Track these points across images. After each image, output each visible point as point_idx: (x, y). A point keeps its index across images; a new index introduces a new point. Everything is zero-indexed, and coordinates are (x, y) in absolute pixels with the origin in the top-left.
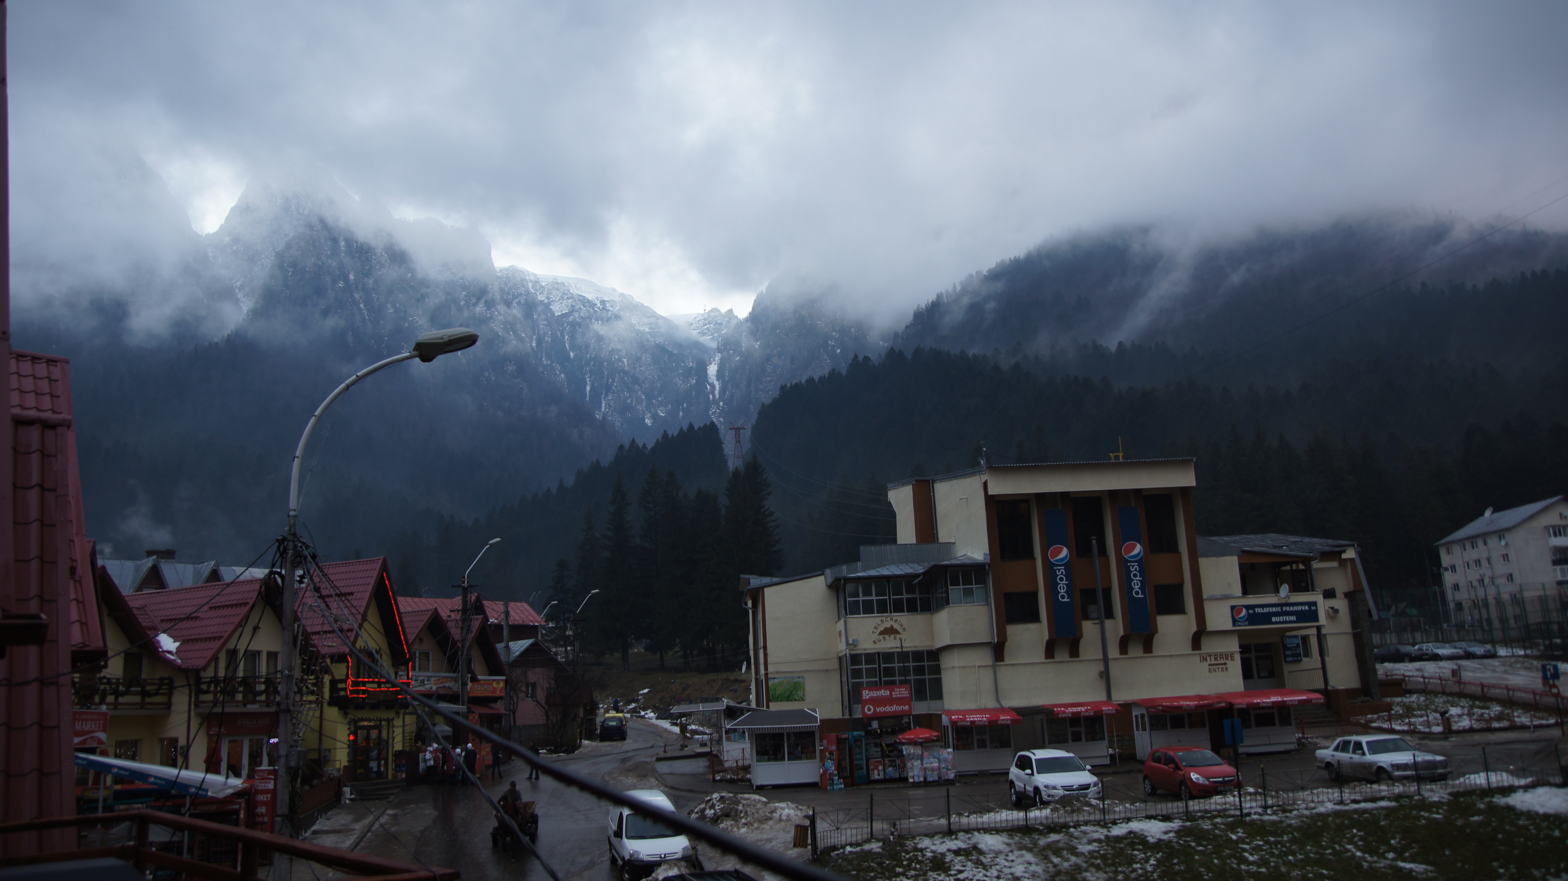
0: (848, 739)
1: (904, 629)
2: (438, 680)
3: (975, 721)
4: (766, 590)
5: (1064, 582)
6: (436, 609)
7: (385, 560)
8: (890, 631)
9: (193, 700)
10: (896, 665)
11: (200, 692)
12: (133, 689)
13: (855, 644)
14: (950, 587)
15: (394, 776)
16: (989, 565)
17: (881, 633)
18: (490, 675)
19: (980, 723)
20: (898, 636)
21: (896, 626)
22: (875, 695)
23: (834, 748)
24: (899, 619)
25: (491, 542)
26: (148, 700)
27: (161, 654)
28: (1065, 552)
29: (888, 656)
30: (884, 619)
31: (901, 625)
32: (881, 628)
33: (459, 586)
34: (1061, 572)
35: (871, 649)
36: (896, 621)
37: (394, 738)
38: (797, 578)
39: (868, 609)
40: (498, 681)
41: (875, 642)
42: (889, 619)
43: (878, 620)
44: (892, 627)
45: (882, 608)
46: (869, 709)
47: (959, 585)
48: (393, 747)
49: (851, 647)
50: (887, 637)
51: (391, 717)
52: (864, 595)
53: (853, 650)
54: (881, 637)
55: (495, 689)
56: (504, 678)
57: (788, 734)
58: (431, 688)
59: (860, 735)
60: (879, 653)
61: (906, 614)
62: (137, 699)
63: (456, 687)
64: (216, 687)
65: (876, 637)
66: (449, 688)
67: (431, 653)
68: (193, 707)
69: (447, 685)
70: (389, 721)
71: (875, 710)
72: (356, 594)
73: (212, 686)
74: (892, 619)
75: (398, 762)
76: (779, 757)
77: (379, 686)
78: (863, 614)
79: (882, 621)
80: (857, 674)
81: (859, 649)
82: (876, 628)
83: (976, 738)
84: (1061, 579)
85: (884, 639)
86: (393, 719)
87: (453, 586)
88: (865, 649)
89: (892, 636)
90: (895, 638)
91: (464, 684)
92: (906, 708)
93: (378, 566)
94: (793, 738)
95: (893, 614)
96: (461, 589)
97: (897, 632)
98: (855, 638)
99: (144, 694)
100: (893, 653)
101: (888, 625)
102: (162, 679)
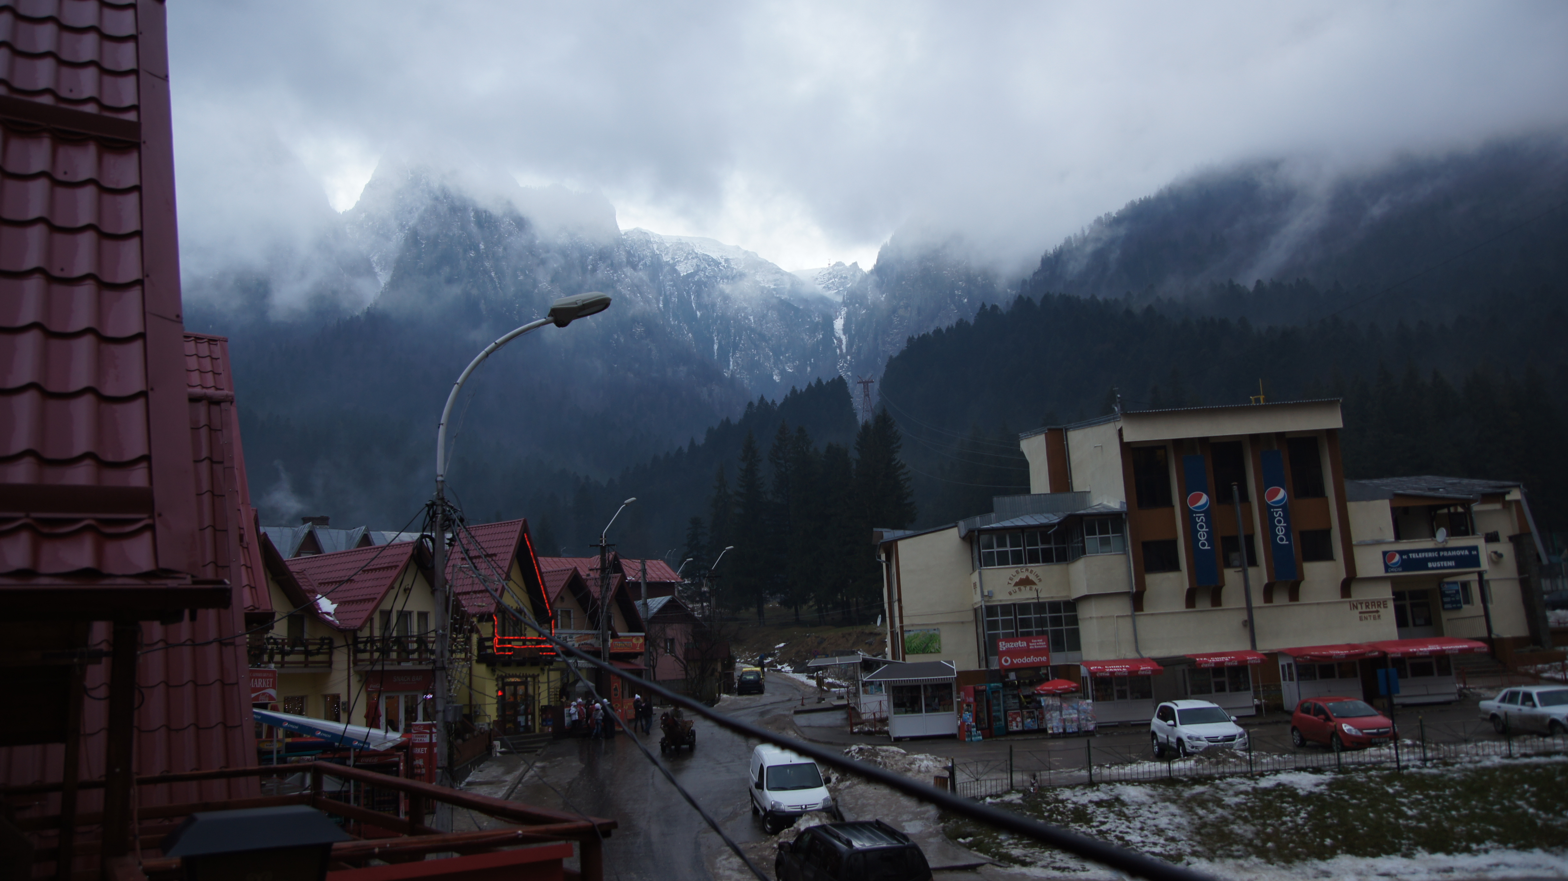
0: (985, 691)
1: (1040, 580)
2: (581, 637)
3: (1115, 672)
4: (900, 543)
5: (1204, 530)
6: (576, 568)
7: (525, 522)
8: (1026, 582)
9: (352, 658)
10: (1033, 616)
11: (357, 651)
12: (297, 648)
13: (990, 596)
14: (1086, 537)
15: (541, 730)
16: (1126, 514)
17: (1016, 584)
18: (629, 631)
19: (1119, 674)
20: (1034, 587)
21: (1032, 577)
22: (1012, 646)
23: (971, 699)
24: (1034, 570)
25: (626, 502)
26: (311, 659)
27: (321, 616)
28: (1204, 499)
29: (1024, 608)
30: (1019, 570)
31: (1037, 576)
32: (1017, 579)
33: (597, 546)
34: (1200, 519)
35: (1007, 600)
36: (1031, 572)
37: (539, 694)
38: (930, 530)
39: (1003, 560)
40: (638, 638)
41: (1010, 594)
42: (1024, 570)
43: (1013, 571)
44: (1027, 578)
45: (1017, 559)
46: (1006, 661)
47: (1096, 534)
48: (539, 702)
49: (986, 599)
50: (1022, 588)
51: (536, 674)
52: (998, 546)
53: (988, 601)
54: (1017, 588)
55: (635, 645)
56: (643, 634)
57: (925, 686)
58: (573, 645)
59: (998, 687)
60: (1014, 605)
61: (1042, 564)
62: (302, 658)
63: (597, 644)
64: (372, 646)
65: (1011, 588)
66: (591, 644)
67: (572, 611)
68: (352, 665)
69: (589, 642)
70: (534, 677)
71: (1012, 661)
72: (499, 555)
73: (369, 645)
74: (1027, 570)
75: (544, 716)
76: (916, 709)
77: (524, 644)
78: (998, 565)
79: (1017, 572)
80: (993, 625)
81: (994, 601)
82: (1011, 579)
83: (1115, 688)
84: (1201, 527)
85: (1020, 589)
86: (538, 675)
87: (591, 546)
88: (1001, 601)
89: (1028, 587)
90: (1031, 589)
91: (605, 641)
92: (1044, 659)
93: (518, 528)
94: (930, 690)
95: (1029, 565)
96: (599, 548)
97: (1033, 583)
98: (990, 589)
99: (307, 653)
100: (1029, 604)
101: (1023, 576)
102: (322, 639)
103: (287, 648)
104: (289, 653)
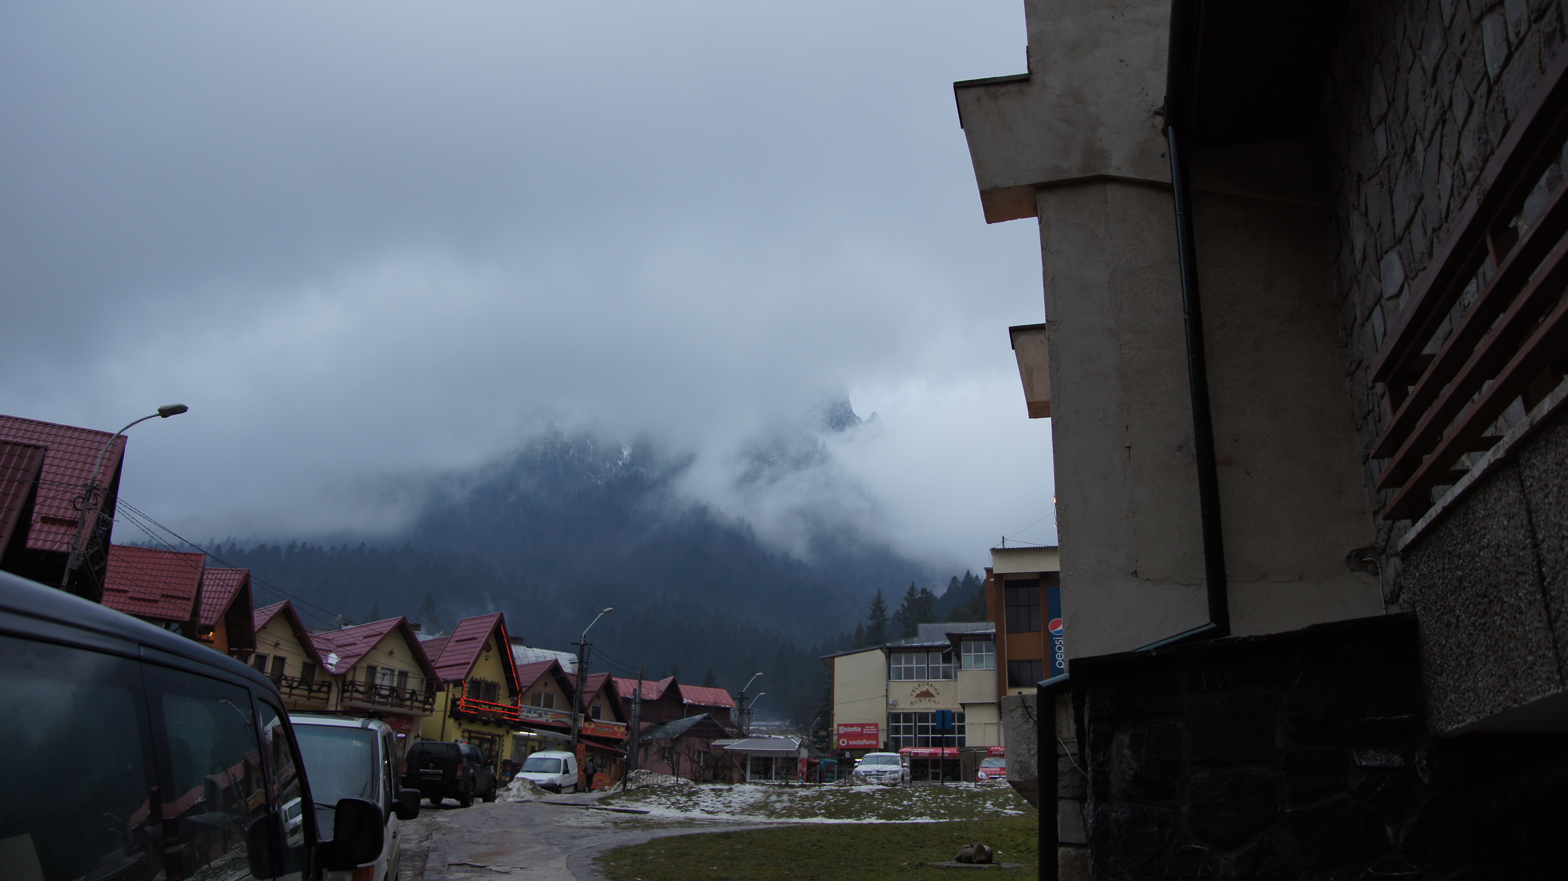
0: (819, 764)
1: (938, 693)
2: (555, 715)
4: (837, 660)
6: (557, 660)
7: (500, 615)
8: (926, 694)
9: (340, 696)
10: (930, 724)
11: (344, 691)
12: (300, 687)
13: (895, 704)
14: (962, 654)
15: (500, 778)
16: (994, 635)
17: (918, 696)
19: (922, 755)
20: (932, 699)
21: (931, 690)
22: (849, 731)
23: (805, 769)
24: (934, 684)
25: (605, 610)
26: (313, 694)
27: (324, 665)
28: (1063, 625)
29: (923, 717)
30: (921, 684)
31: (936, 690)
32: (919, 692)
33: (577, 644)
34: (1059, 642)
35: (909, 709)
36: (931, 686)
37: (502, 751)
38: (863, 650)
39: (909, 674)
40: (619, 727)
41: (912, 703)
42: (925, 684)
43: (916, 685)
44: (927, 691)
45: (921, 674)
46: (843, 742)
47: (971, 652)
48: (502, 756)
49: (890, 707)
50: (923, 699)
51: (501, 734)
52: (905, 663)
53: (892, 709)
54: (918, 699)
55: (616, 733)
57: (777, 759)
58: (548, 720)
60: (915, 713)
61: (942, 680)
62: (306, 693)
63: (570, 722)
64: (353, 688)
65: (913, 699)
66: (565, 722)
67: (555, 697)
68: (339, 701)
69: (562, 720)
70: (500, 737)
71: (848, 743)
73: (351, 686)
74: (928, 684)
75: (504, 768)
76: (769, 776)
77: (490, 708)
78: (904, 678)
79: (919, 685)
80: (897, 730)
81: (898, 709)
82: (913, 691)
84: (1060, 649)
85: (920, 700)
86: (503, 736)
87: (572, 644)
88: (903, 709)
89: (927, 699)
90: (930, 701)
91: (575, 720)
92: (874, 742)
93: (495, 619)
94: (780, 761)
95: (930, 680)
96: (579, 646)
97: (932, 695)
98: (895, 699)
99: (310, 690)
100: (928, 714)
101: (924, 689)
102: (324, 682)
103: (295, 684)
104: (296, 688)
